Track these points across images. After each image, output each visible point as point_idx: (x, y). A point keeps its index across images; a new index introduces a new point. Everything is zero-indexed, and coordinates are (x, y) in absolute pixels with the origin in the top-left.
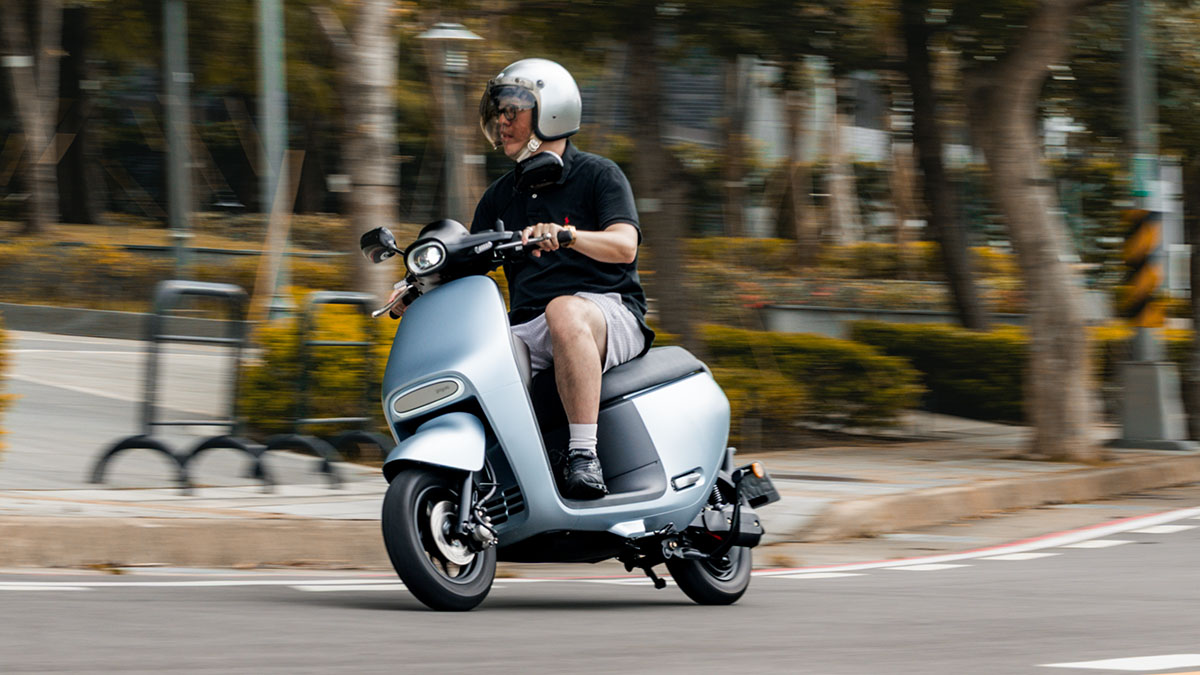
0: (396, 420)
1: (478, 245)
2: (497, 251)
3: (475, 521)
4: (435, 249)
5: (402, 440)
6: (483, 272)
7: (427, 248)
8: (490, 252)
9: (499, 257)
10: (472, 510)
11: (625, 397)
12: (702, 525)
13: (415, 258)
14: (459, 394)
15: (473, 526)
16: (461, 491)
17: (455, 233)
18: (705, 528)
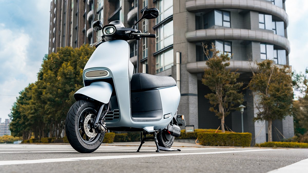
0: (85, 79)
1: (126, 31)
2: (132, 34)
3: (100, 123)
4: (113, 29)
5: (85, 86)
6: (126, 40)
7: (110, 27)
8: (130, 34)
9: (132, 36)
10: (100, 120)
11: (157, 88)
12: (167, 129)
13: (106, 30)
14: (107, 76)
15: (99, 125)
16: (98, 111)
17: (120, 25)
18: (168, 130)
